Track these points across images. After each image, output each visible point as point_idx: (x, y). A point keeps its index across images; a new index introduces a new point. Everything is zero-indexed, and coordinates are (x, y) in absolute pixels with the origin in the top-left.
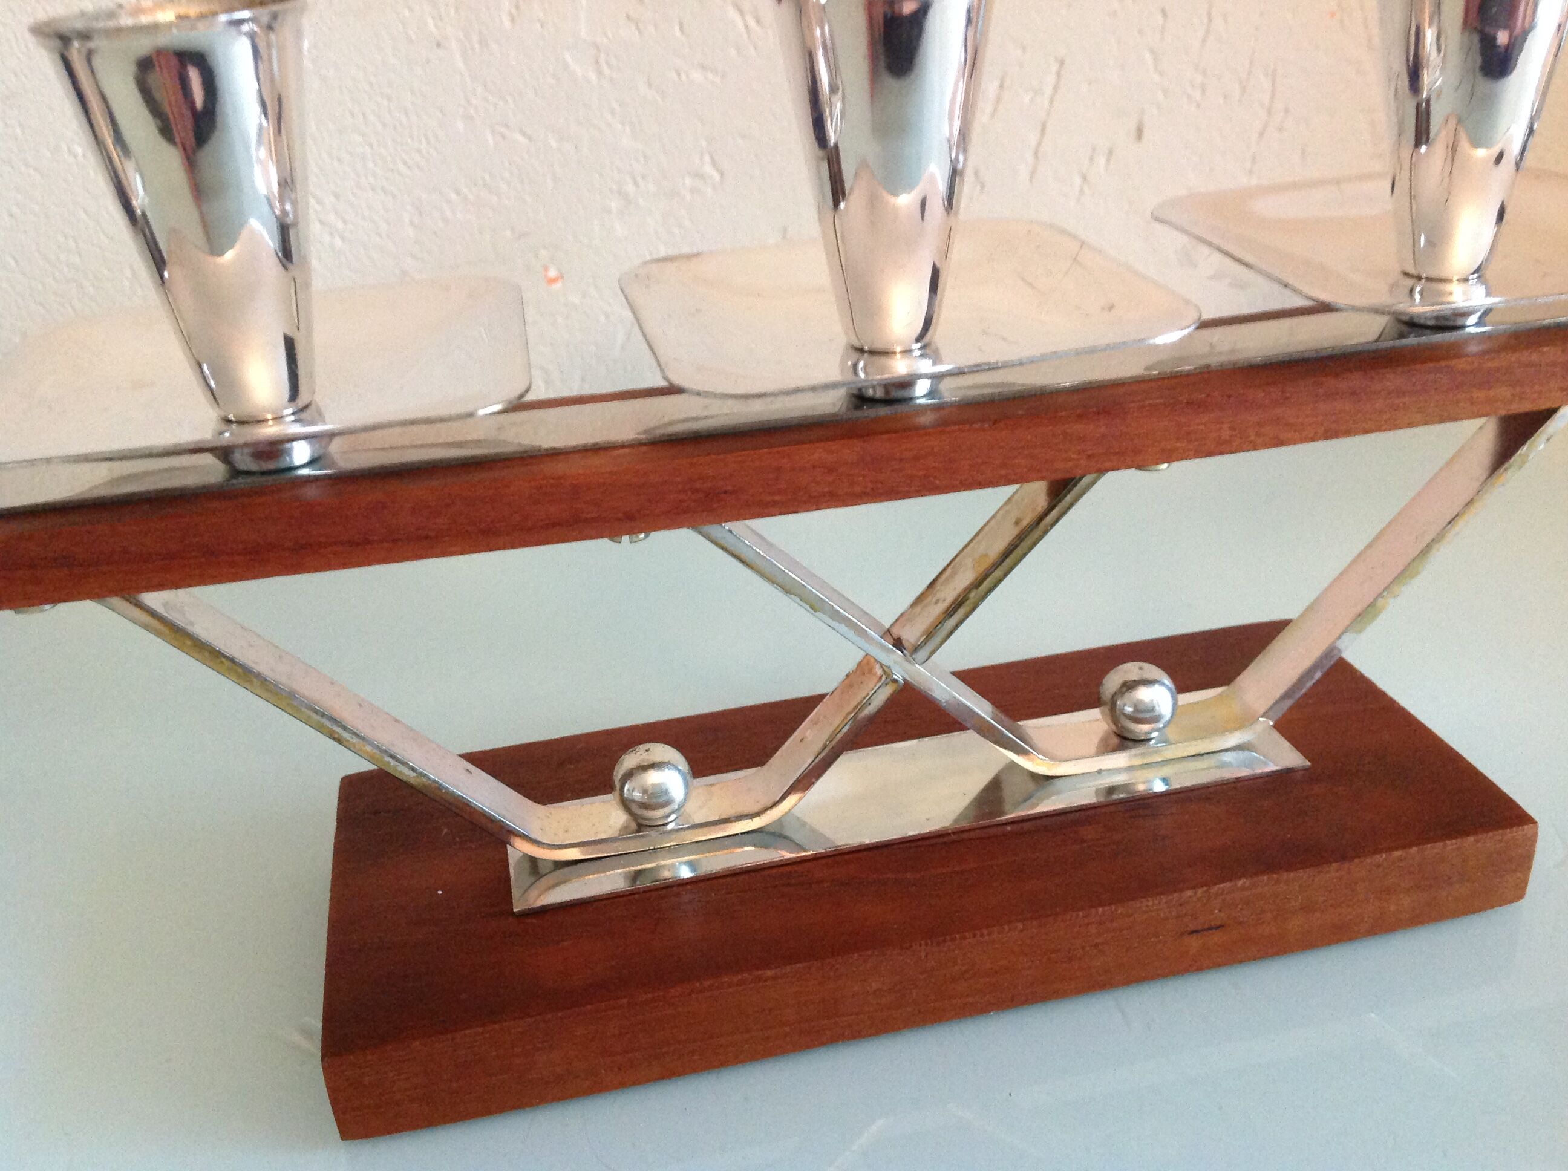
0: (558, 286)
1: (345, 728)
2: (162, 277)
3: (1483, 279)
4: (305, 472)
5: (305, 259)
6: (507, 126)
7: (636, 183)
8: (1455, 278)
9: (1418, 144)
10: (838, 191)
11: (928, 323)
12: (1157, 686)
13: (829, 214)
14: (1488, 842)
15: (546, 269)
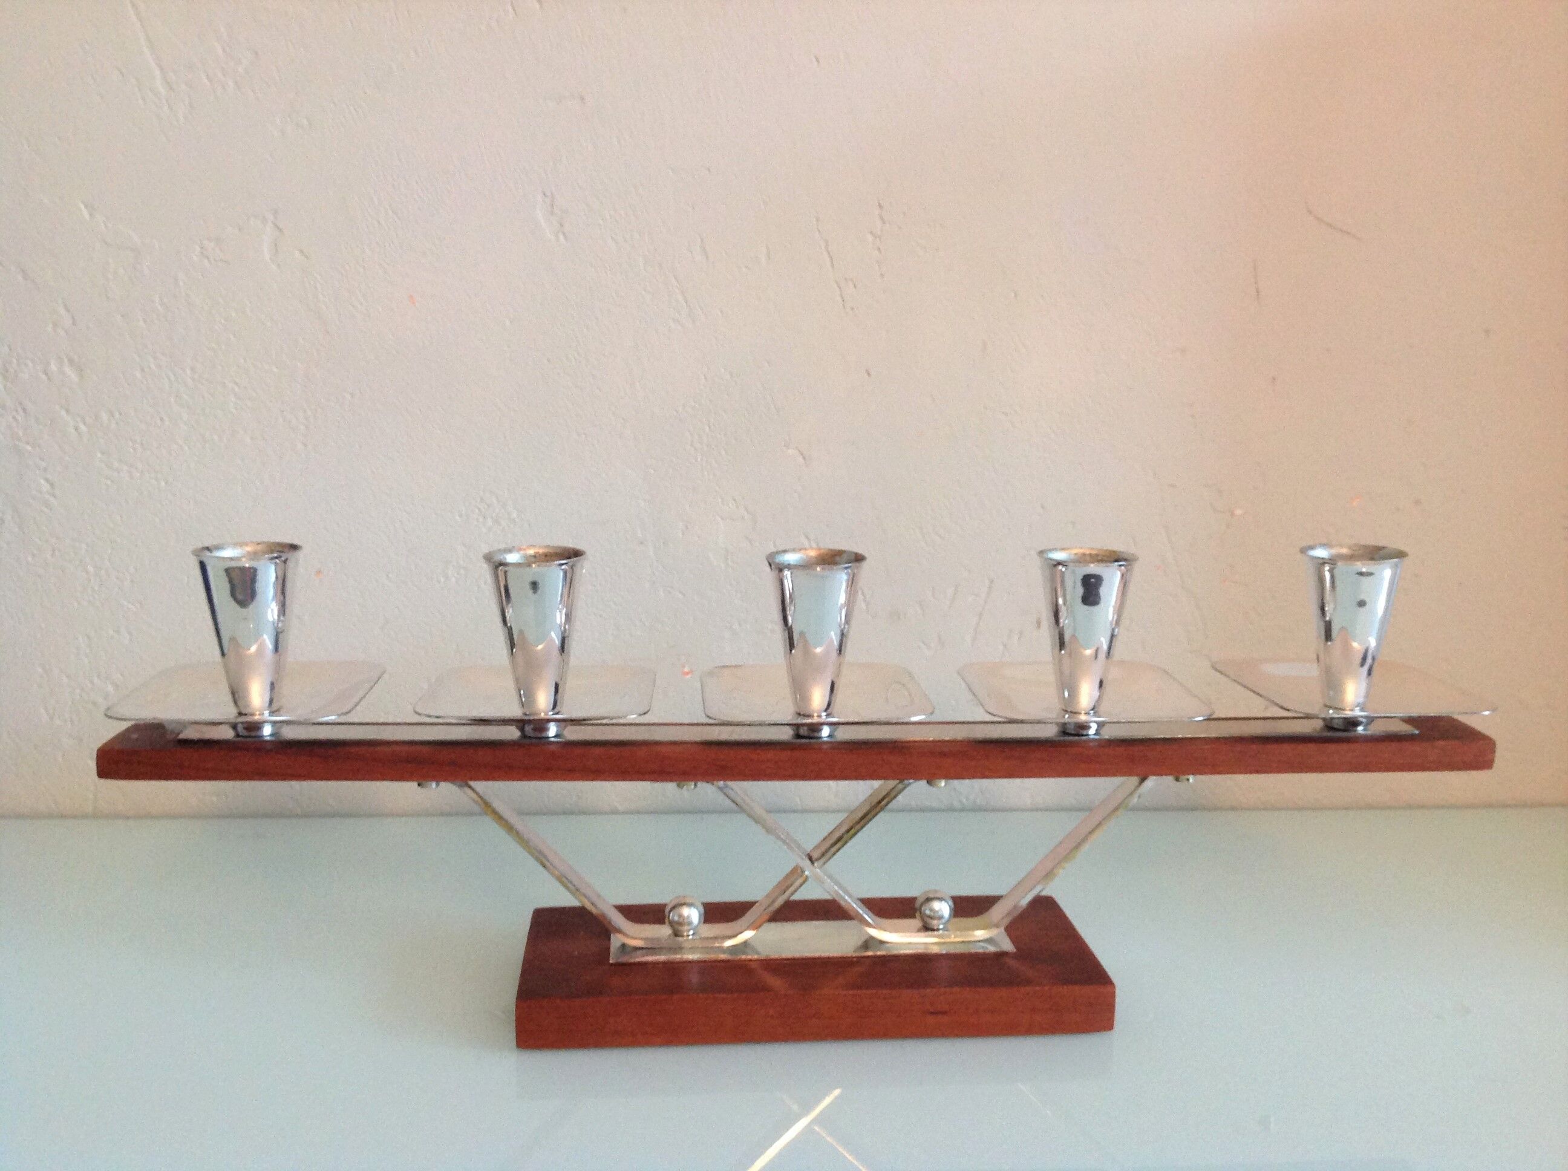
0: (689, 676)
1: (548, 861)
2: (512, 650)
3: (1097, 714)
4: (552, 739)
5: (569, 652)
6: (672, 587)
7: (740, 625)
8: (1083, 712)
9: (1061, 650)
10: (792, 646)
11: (829, 705)
12: (943, 902)
13: (788, 656)
14: (1088, 990)
15: (683, 667)
